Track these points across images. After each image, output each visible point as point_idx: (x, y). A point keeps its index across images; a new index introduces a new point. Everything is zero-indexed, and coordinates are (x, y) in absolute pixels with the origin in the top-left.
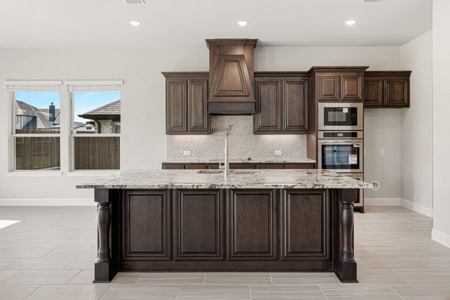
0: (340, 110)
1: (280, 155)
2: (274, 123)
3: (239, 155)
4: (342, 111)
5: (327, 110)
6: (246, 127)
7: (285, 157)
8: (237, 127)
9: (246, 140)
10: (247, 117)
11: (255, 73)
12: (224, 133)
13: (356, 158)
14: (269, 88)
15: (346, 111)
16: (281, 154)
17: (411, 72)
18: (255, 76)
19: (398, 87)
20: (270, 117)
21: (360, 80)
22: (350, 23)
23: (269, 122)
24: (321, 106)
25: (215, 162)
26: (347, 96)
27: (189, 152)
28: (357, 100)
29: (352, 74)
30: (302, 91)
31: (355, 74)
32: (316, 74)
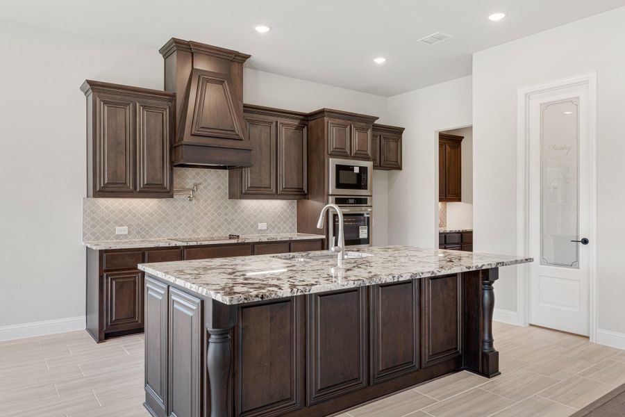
0: (350, 168)
1: (265, 230)
2: (266, 183)
3: (209, 231)
4: (353, 170)
5: (339, 168)
6: (219, 188)
7: (271, 232)
8: (205, 187)
9: (219, 208)
10: (220, 171)
11: (245, 106)
12: (184, 197)
13: (366, 231)
14: (261, 130)
15: (357, 170)
16: (266, 228)
17: (404, 129)
18: (245, 111)
19: (392, 144)
20: (262, 174)
21: (369, 132)
22: (380, 61)
23: (261, 180)
24: (332, 163)
25: (194, 244)
26: (359, 152)
27: (126, 228)
28: (366, 158)
29: (361, 124)
30: (300, 139)
31: (364, 124)
32: (326, 119)
